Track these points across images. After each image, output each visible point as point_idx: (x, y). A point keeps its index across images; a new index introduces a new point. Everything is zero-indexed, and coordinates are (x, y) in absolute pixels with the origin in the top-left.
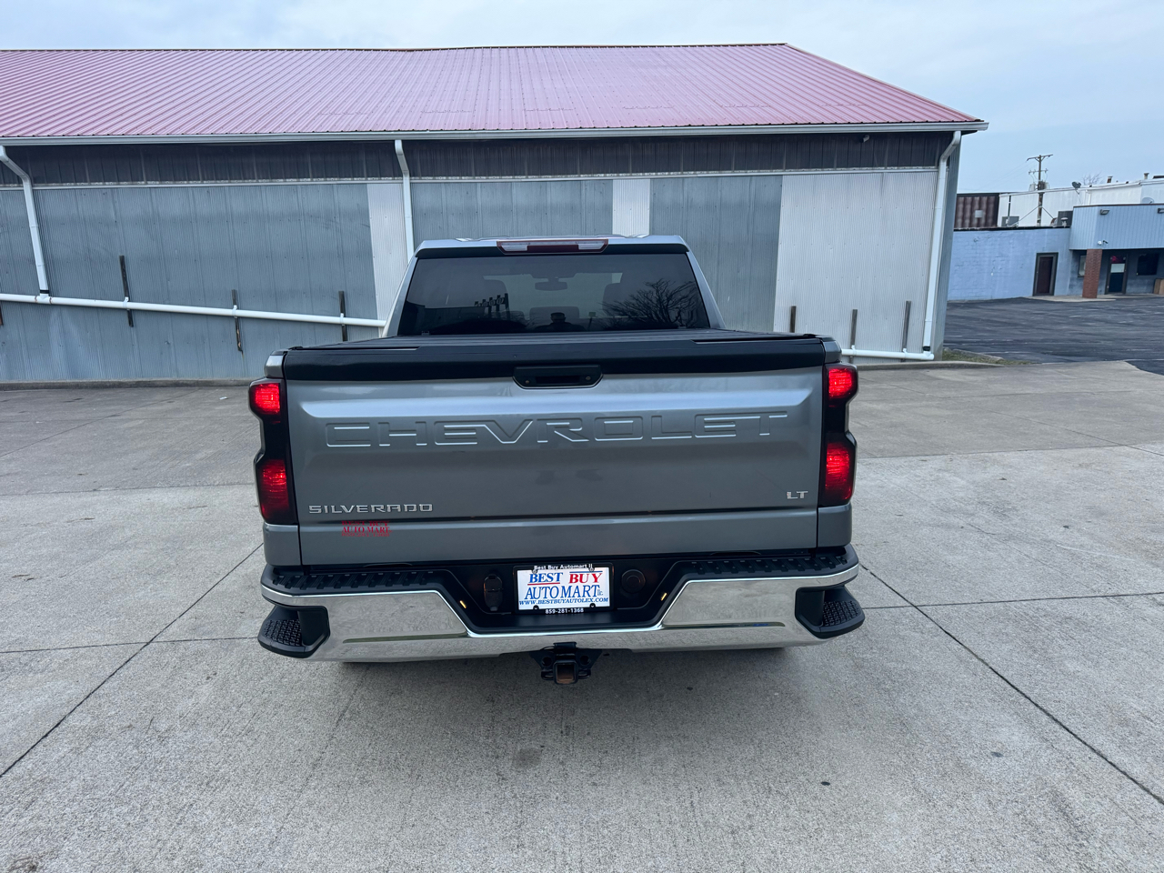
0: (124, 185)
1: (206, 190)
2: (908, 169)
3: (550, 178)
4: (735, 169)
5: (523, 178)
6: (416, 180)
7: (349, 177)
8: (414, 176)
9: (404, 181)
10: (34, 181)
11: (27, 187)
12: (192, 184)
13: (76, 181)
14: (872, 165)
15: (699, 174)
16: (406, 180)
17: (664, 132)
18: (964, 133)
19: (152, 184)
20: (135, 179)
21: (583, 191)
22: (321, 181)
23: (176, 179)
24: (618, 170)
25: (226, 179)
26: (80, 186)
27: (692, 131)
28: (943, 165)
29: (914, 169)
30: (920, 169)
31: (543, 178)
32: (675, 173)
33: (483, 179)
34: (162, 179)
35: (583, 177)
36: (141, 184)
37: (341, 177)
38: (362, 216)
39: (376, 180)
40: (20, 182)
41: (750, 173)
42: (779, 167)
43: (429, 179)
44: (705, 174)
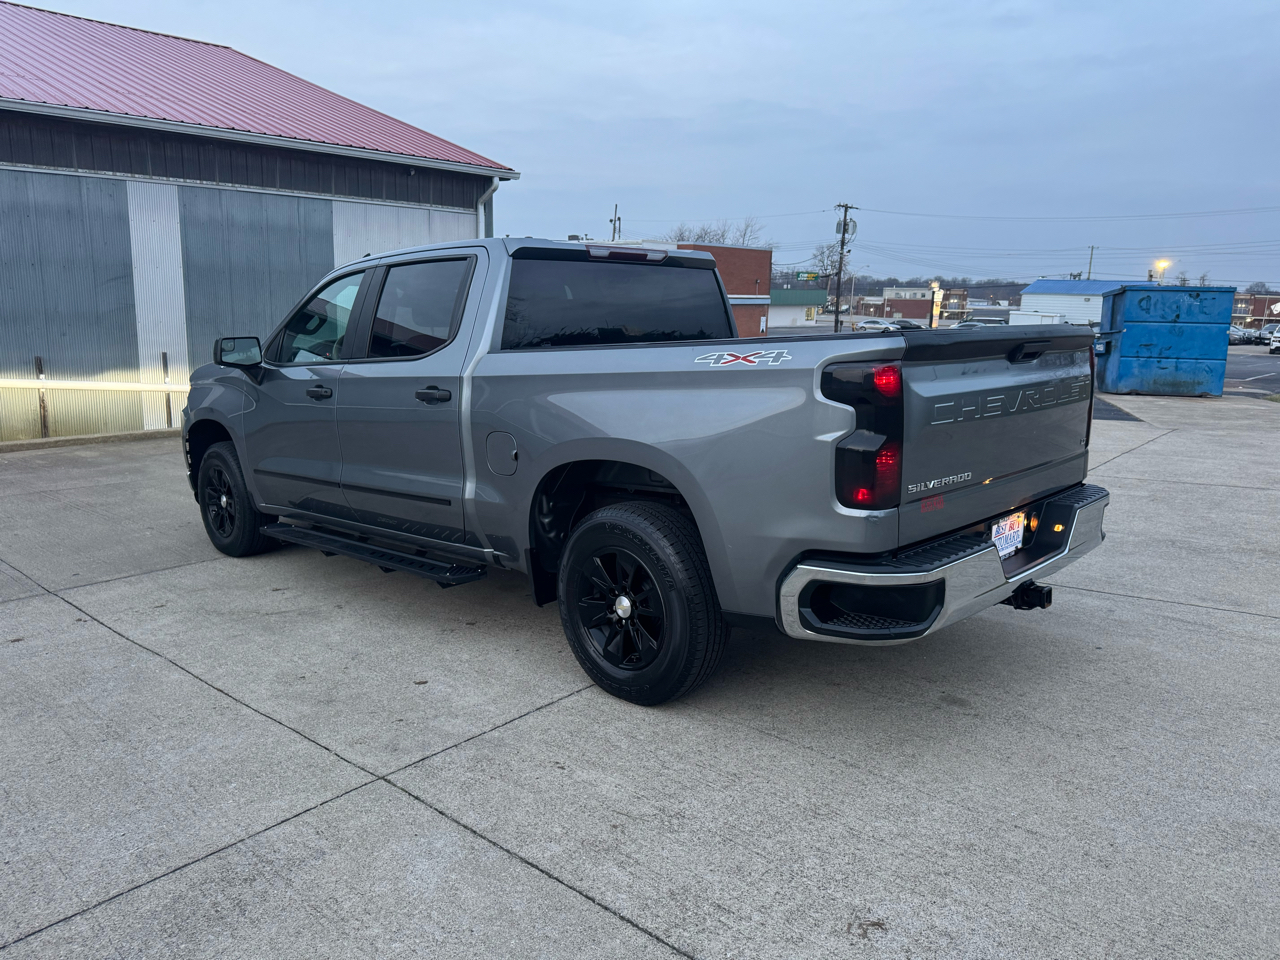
2: (450, 209)
3: (30, 168)
4: (281, 187)
14: (419, 201)
15: (239, 187)
17: (200, 131)
18: (501, 179)
21: (84, 191)
24: (131, 170)
27: (235, 136)
28: (481, 209)
29: (456, 210)
30: (461, 210)
31: (20, 167)
32: (208, 182)
35: (81, 172)
41: (296, 193)
42: (327, 190)
44: (245, 188)
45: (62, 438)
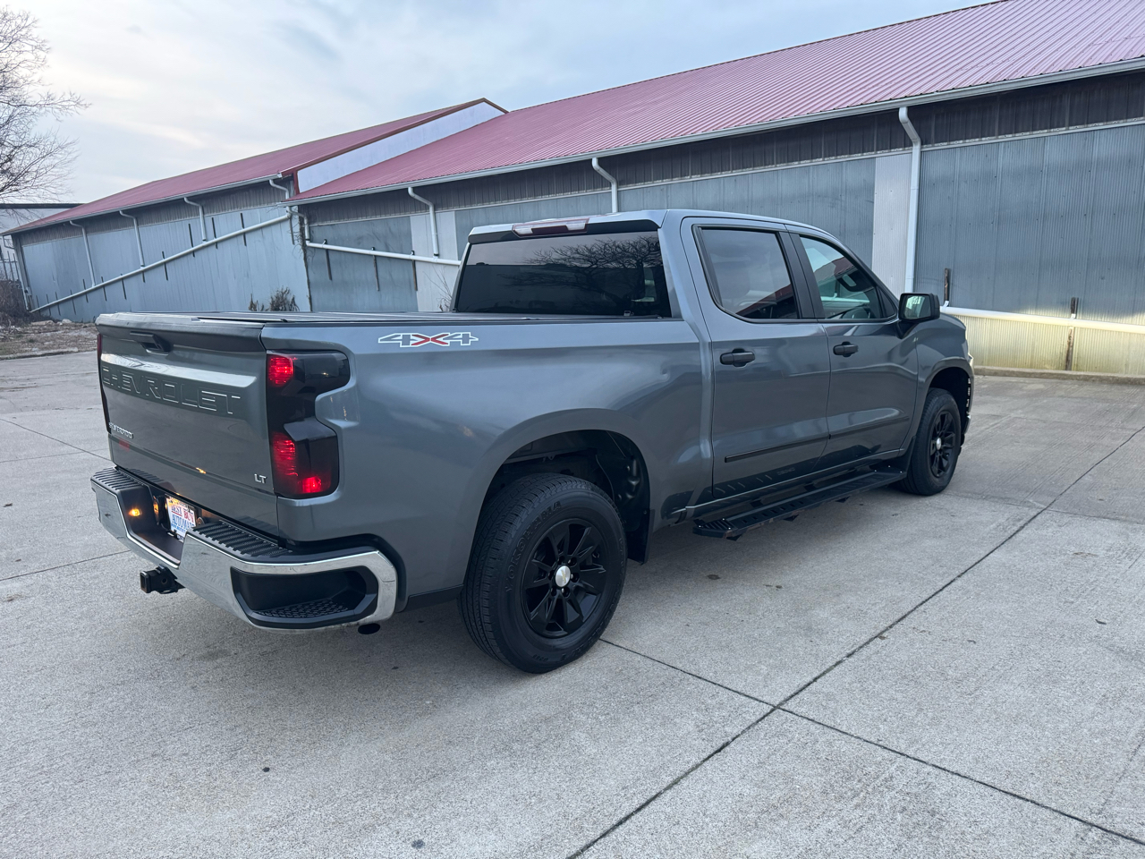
0: (676, 181)
1: (734, 178)
3: (1101, 126)
5: (1062, 130)
6: (927, 148)
7: (859, 153)
8: (926, 144)
9: (913, 151)
10: (619, 184)
11: (614, 187)
12: (725, 174)
13: (645, 181)
16: (916, 149)
19: (695, 178)
20: (683, 175)
22: (832, 160)
23: (712, 172)
25: (750, 167)
26: (649, 184)
31: (1091, 127)
33: (1009, 137)
34: (702, 173)
36: (687, 179)
37: (850, 153)
38: (867, 192)
39: (886, 153)
40: (610, 185)
43: (944, 145)
45: (1082, 373)
